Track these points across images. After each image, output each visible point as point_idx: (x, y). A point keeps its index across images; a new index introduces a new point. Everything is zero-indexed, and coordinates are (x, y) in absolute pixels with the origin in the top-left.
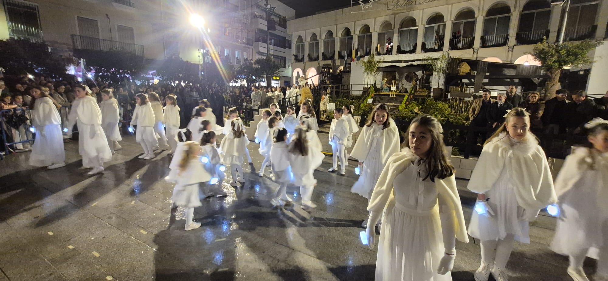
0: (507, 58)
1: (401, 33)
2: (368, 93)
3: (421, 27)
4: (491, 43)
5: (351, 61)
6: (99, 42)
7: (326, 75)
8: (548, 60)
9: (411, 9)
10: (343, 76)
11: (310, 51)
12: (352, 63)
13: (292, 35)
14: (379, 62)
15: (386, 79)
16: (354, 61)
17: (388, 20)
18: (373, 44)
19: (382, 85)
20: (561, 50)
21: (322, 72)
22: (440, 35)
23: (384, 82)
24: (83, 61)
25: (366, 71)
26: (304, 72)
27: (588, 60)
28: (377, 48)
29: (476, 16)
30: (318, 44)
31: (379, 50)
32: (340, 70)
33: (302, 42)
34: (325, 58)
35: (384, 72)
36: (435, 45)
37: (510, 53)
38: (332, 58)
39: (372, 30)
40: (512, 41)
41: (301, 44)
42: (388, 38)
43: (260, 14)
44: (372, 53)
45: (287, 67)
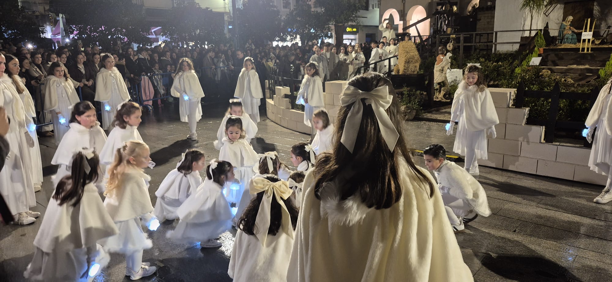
2: (531, 47)
7: (444, 17)
10: (479, 17)
15: (571, 18)
19: (562, 29)
21: (437, 12)
23: (567, 24)
24: (62, 17)
25: (527, 4)
26: (403, 17)
32: (474, 7)
45: (371, 8)
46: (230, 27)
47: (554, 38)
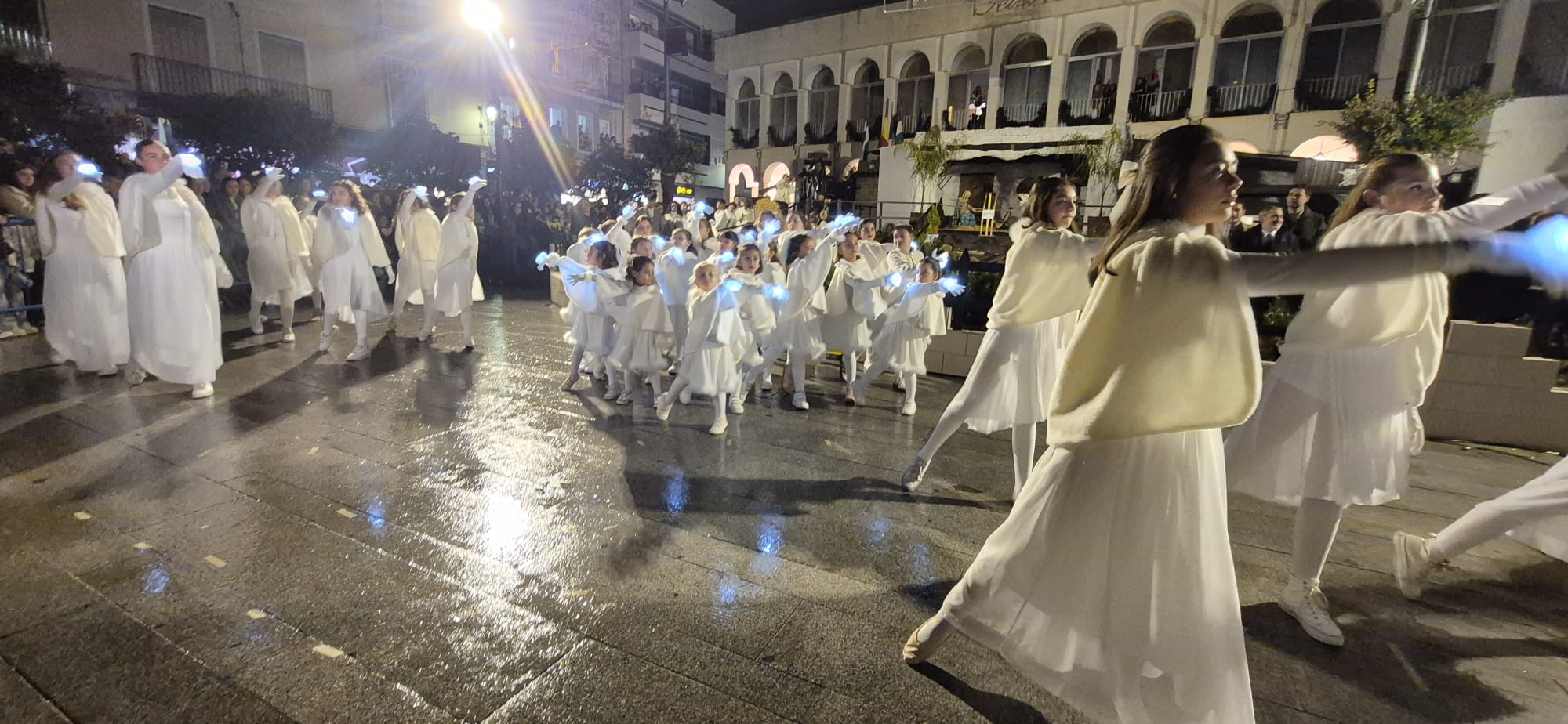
0: (1274, 143)
1: (1006, 76)
2: (925, 223)
3: (1057, 62)
4: (1232, 106)
5: (880, 146)
6: (210, 75)
7: (814, 180)
8: (1378, 140)
9: (1035, 15)
10: (859, 183)
11: (773, 116)
12: (883, 149)
13: (727, 76)
14: (951, 148)
15: (968, 193)
16: (886, 144)
17: (975, 41)
18: (937, 103)
19: (958, 209)
20: (1411, 114)
21: (804, 173)
22: (1105, 82)
23: (964, 200)
24: (165, 125)
25: (919, 169)
26: (759, 176)
27: (1477, 139)
28: (946, 113)
29: (1197, 35)
30: (793, 101)
31: (950, 119)
32: (851, 171)
33: (754, 96)
34: (812, 139)
35: (962, 175)
36: (1094, 108)
37: (1281, 131)
38: (831, 138)
39: (933, 67)
40: (1285, 100)
41: (750, 100)
42: (974, 89)
43: (643, 20)
44: (933, 124)
45: (712, 162)
46: (491, 170)
47: (949, 219)
